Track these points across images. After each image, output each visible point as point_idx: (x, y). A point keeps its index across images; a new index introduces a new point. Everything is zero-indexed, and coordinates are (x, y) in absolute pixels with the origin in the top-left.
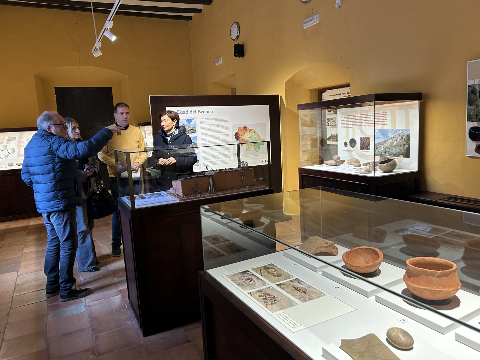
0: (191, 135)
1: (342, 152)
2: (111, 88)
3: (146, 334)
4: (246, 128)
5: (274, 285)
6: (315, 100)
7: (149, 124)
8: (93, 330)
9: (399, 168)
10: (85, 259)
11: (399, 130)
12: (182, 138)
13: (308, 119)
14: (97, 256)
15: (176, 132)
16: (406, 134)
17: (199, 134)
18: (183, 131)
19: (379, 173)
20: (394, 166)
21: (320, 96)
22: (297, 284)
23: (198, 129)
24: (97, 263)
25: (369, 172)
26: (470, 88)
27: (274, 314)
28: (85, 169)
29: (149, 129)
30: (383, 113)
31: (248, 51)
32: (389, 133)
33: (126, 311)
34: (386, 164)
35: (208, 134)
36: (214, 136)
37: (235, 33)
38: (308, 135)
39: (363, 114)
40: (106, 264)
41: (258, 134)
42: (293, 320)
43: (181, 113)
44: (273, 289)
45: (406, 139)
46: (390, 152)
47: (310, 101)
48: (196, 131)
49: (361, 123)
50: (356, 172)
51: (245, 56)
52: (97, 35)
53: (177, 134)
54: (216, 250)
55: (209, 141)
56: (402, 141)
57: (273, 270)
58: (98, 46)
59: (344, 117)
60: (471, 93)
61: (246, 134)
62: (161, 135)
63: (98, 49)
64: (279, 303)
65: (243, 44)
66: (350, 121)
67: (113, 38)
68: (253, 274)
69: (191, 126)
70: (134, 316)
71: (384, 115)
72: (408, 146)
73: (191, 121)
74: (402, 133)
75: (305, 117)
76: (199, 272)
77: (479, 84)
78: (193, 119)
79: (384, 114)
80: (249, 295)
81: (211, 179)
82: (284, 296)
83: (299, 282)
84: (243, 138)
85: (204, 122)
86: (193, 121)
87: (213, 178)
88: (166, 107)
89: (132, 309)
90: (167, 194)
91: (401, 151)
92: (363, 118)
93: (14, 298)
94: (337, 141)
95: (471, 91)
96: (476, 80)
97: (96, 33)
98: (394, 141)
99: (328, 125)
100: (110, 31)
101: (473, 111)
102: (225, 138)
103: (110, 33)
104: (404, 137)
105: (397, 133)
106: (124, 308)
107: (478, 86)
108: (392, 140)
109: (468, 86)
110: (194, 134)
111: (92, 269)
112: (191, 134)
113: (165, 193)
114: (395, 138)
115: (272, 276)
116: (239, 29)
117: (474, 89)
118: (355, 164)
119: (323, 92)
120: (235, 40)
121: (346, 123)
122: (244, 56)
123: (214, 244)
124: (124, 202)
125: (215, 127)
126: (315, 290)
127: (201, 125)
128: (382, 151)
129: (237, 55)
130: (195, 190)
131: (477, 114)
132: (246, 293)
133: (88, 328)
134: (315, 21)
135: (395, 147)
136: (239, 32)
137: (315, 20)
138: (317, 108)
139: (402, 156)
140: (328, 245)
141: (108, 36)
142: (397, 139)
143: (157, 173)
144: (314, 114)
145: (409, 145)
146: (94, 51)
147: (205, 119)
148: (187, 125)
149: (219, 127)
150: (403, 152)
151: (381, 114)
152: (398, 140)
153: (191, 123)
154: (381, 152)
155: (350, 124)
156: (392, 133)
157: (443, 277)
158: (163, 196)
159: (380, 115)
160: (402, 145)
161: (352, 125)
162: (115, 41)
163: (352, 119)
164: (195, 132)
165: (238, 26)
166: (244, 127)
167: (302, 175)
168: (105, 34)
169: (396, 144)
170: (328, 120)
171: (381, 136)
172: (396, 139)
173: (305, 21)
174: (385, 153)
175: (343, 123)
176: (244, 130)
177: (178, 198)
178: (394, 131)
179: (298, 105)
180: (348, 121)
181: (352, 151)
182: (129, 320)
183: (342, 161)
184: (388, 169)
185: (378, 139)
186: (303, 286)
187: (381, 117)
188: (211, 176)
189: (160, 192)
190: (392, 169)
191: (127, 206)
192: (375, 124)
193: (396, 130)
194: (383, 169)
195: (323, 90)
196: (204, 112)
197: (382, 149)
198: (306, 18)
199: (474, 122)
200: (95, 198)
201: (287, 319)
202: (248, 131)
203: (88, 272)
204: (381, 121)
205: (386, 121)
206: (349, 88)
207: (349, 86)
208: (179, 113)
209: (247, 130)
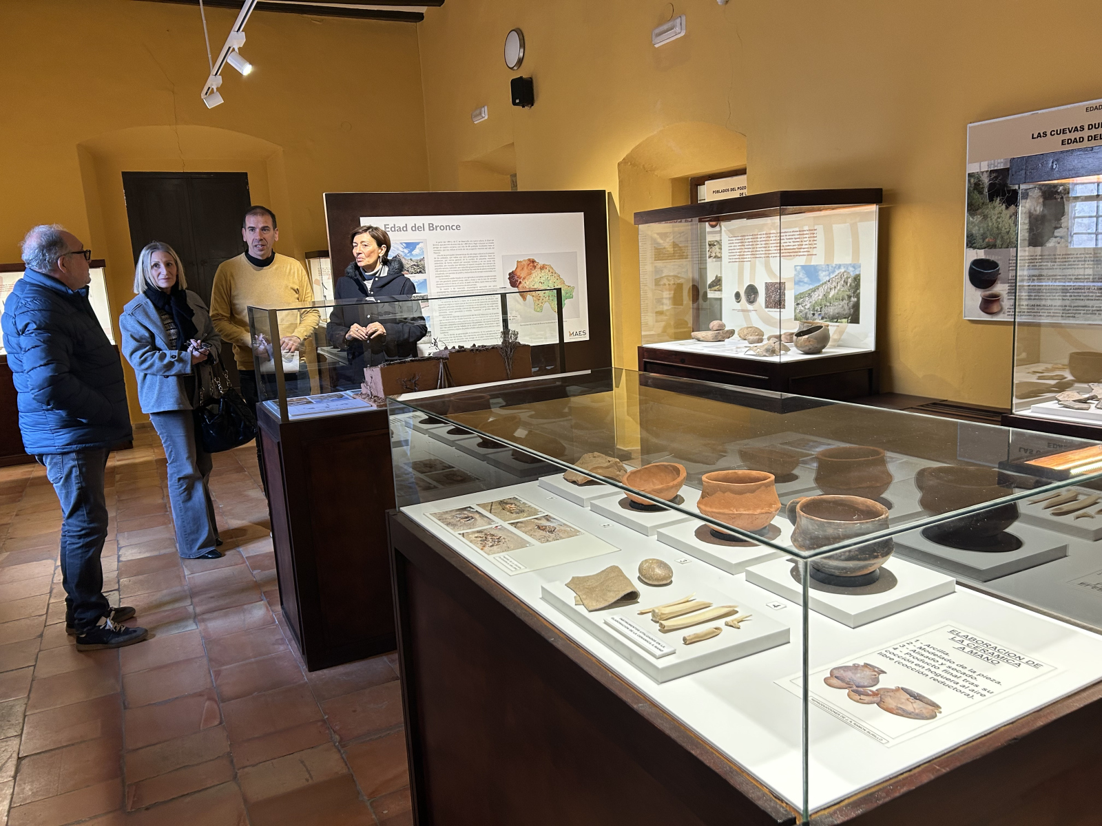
0: (415, 278)
1: (732, 314)
2: (246, 174)
3: (312, 668)
4: (533, 262)
5: (506, 525)
6: (683, 201)
7: (323, 254)
8: (210, 660)
9: (834, 347)
10: (192, 533)
11: (839, 266)
12: (397, 283)
13: (667, 244)
14: (220, 529)
15: (385, 272)
16: (852, 274)
17: (431, 274)
18: (398, 268)
19: (793, 355)
20: (824, 340)
21: (694, 194)
22: (544, 523)
23: (430, 265)
24: (219, 544)
25: (772, 352)
26: (972, 180)
27: (491, 557)
28: (190, 349)
29: (326, 264)
30: (809, 230)
31: (542, 92)
32: (820, 272)
33: (276, 628)
34: (806, 336)
35: (452, 276)
36: (464, 279)
37: (513, 52)
38: (670, 278)
39: (772, 232)
40: (236, 546)
41: (559, 276)
42: (516, 563)
43: (393, 229)
44: (503, 529)
45: (853, 284)
46: (823, 312)
47: (672, 204)
48: (426, 269)
49: (767, 252)
50: (747, 353)
51: (535, 105)
52: (212, 60)
53: (386, 274)
54: (424, 481)
55: (453, 290)
56: (846, 288)
57: (513, 506)
58: (214, 83)
59: (734, 238)
60: (974, 189)
61: (534, 275)
62: (351, 277)
63: (215, 90)
64: (505, 545)
65: (531, 78)
66: (746, 247)
67: (247, 70)
68: (477, 511)
69: (413, 259)
70: (291, 637)
71: (812, 235)
72: (856, 299)
73: (414, 249)
74: (845, 272)
75: (662, 238)
76: (387, 511)
77: (988, 171)
78: (418, 243)
79: (811, 232)
80: (461, 537)
81: (441, 366)
82: (515, 537)
83: (548, 520)
84: (528, 283)
85: (442, 249)
86: (417, 246)
87: (446, 362)
88: (361, 218)
89: (288, 626)
90: (355, 396)
91: (844, 310)
92: (771, 242)
93: (51, 605)
94: (720, 290)
95: (973, 186)
96: (982, 163)
97: (210, 56)
98: (831, 289)
99: (710, 257)
100: (240, 54)
101: (977, 228)
102: (488, 284)
103: (239, 58)
104: (850, 280)
105: (836, 273)
106: (273, 623)
107: (986, 175)
108: (826, 287)
109: (969, 174)
110: (420, 274)
111: (209, 553)
112: (414, 275)
113: (352, 394)
114: (832, 284)
115: (508, 513)
116: (523, 45)
117: (979, 181)
118: (751, 338)
119: (700, 185)
120: (515, 68)
121: (739, 251)
122: (532, 105)
123: (422, 473)
124: (267, 409)
125: (465, 261)
126: (569, 529)
127: (436, 256)
128: (807, 310)
129: (517, 101)
130: (408, 387)
131: (984, 233)
132: (456, 534)
133: (201, 657)
134: (678, 32)
135: (832, 302)
136: (522, 50)
137: (677, 29)
138: (690, 219)
139: (846, 320)
140: (609, 464)
141: (236, 65)
142: (836, 285)
143: (339, 356)
144: (683, 232)
145: (858, 296)
146: (206, 94)
147: (443, 243)
148: (406, 255)
149: (475, 260)
150: (847, 311)
151: (805, 233)
152: (839, 288)
153: (416, 252)
154: (806, 314)
155: (745, 253)
156: (827, 273)
157: (746, 493)
158: (347, 398)
159: (803, 234)
160: (846, 297)
161: (749, 256)
162: (250, 76)
163: (751, 243)
164: (421, 270)
165: (521, 37)
166: (529, 260)
167: (645, 361)
168: (230, 60)
169: (833, 296)
170: (710, 245)
171: (806, 280)
172: (834, 284)
173: (657, 31)
174: (814, 314)
175: (733, 251)
176: (530, 267)
177: (375, 401)
178: (830, 267)
179: (636, 214)
180: (743, 247)
181: (748, 311)
182: (281, 644)
183: (727, 331)
184: (811, 347)
185: (800, 286)
186: (552, 525)
187: (805, 239)
188: (443, 359)
189: (341, 393)
190: (819, 346)
191: (273, 418)
192: (782, 255)
193: (834, 266)
194: (801, 347)
195: (698, 181)
196: (442, 228)
197: (807, 307)
198: (660, 25)
199: (979, 249)
200: (212, 408)
201: (508, 562)
202: (538, 270)
203: (201, 560)
204: (807, 246)
205: (815, 248)
206: (745, 176)
207: (745, 173)
208: (387, 230)
209: (535, 267)
